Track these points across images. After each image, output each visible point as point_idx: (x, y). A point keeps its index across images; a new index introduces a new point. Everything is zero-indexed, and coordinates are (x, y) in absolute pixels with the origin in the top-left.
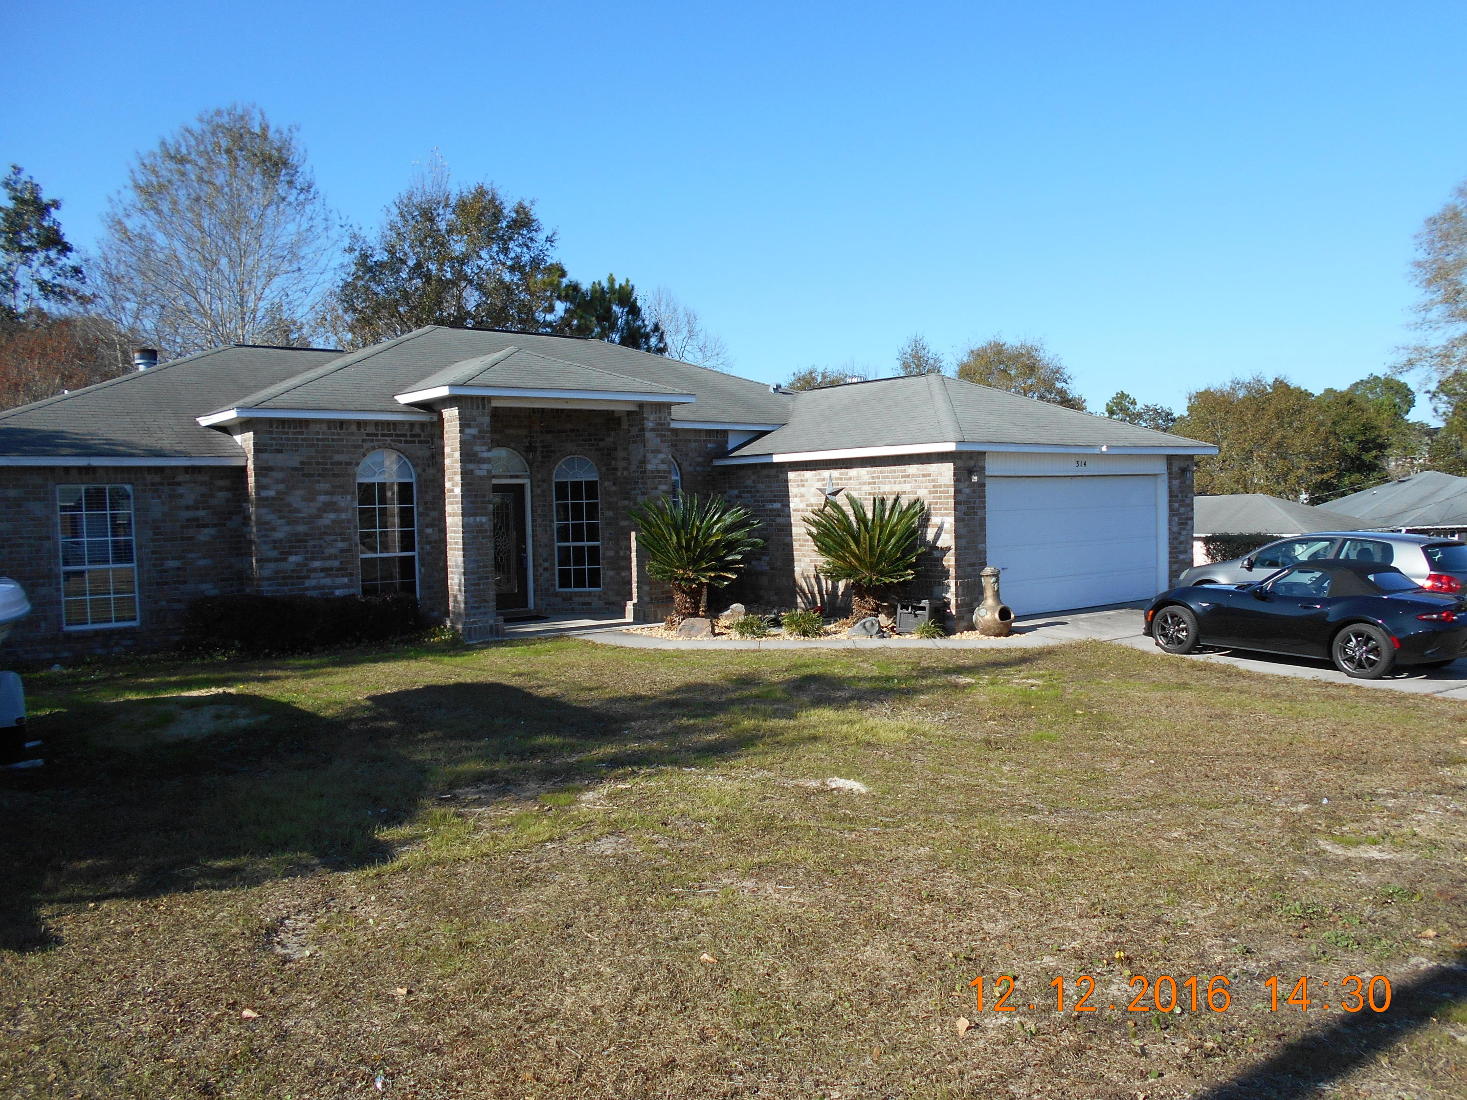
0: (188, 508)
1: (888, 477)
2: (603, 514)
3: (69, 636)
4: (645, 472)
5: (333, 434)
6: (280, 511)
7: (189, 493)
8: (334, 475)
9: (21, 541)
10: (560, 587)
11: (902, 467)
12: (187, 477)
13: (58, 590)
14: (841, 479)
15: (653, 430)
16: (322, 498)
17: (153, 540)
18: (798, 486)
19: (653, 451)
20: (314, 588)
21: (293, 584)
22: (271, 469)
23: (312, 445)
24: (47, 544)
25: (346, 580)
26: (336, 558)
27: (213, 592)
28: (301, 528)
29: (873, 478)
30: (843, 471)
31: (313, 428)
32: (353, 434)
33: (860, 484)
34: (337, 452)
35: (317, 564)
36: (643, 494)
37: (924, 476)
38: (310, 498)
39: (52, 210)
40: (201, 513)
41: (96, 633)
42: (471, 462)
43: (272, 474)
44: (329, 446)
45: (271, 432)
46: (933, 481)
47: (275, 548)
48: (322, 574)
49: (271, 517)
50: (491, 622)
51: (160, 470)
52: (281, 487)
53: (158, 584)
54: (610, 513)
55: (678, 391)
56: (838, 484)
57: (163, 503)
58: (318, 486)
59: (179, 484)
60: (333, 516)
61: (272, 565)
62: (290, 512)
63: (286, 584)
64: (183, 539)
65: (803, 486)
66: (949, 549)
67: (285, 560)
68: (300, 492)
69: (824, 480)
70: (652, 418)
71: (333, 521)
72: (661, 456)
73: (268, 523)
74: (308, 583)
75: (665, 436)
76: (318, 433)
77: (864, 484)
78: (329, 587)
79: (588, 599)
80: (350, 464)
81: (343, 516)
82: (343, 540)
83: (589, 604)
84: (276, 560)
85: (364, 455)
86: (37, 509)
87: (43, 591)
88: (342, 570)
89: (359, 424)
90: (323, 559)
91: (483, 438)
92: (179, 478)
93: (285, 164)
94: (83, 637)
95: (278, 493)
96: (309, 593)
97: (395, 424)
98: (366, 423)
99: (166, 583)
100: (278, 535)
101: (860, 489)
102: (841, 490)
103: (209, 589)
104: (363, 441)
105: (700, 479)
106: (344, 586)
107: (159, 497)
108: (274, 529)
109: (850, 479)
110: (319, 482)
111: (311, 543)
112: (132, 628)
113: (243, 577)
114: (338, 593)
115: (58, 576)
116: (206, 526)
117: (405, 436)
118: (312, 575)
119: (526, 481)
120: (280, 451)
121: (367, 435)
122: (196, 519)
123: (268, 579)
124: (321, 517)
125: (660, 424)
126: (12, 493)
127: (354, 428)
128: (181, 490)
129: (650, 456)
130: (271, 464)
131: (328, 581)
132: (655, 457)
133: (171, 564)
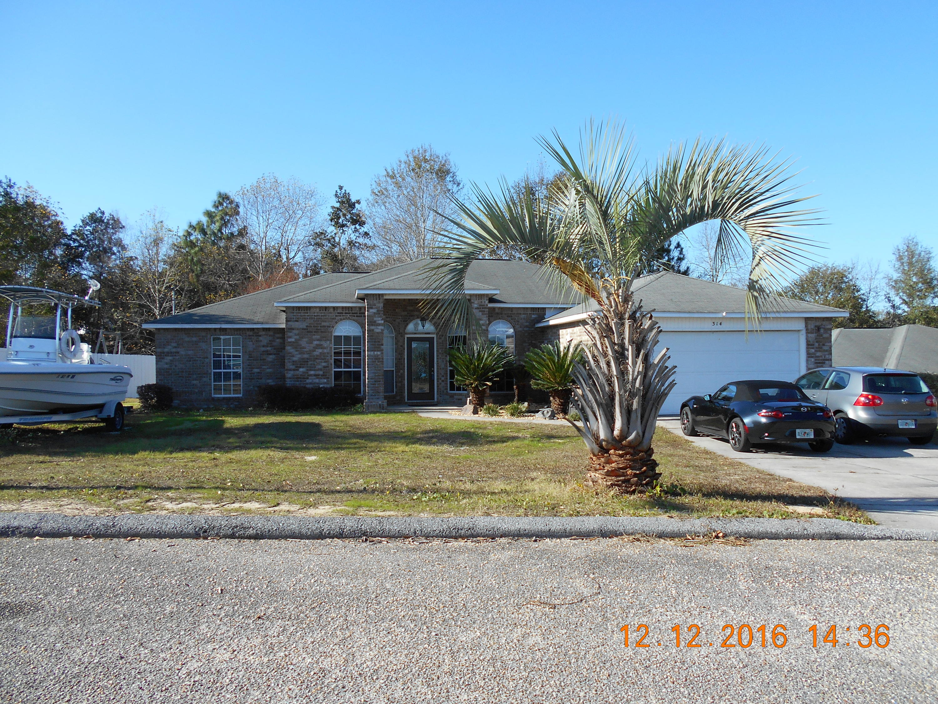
0: (263, 346)
3: (213, 399)
5: (322, 313)
6: (296, 348)
7: (264, 340)
8: (321, 332)
9: (197, 359)
10: (450, 390)
12: (264, 333)
13: (210, 379)
15: (476, 308)
16: (315, 342)
17: (248, 360)
20: (310, 383)
21: (301, 381)
22: (293, 329)
23: (312, 318)
24: (207, 360)
25: (325, 381)
26: (321, 370)
27: (272, 384)
28: (306, 356)
31: (312, 310)
32: (331, 313)
34: (324, 322)
35: (312, 372)
38: (310, 342)
39: (356, 205)
40: (269, 349)
41: (224, 398)
42: (372, 325)
43: (294, 331)
44: (320, 319)
45: (293, 313)
47: (293, 364)
48: (315, 377)
49: (291, 351)
50: (380, 402)
51: (253, 329)
52: (297, 337)
53: (250, 379)
55: (491, 287)
56: (571, 336)
57: (253, 344)
58: (314, 337)
59: (260, 336)
60: (320, 351)
61: (292, 372)
62: (301, 348)
63: (298, 381)
64: (261, 360)
67: (298, 370)
68: (306, 340)
70: (476, 302)
71: (321, 353)
73: (290, 353)
74: (308, 381)
75: (484, 311)
76: (315, 313)
78: (317, 383)
80: (330, 327)
81: (325, 351)
82: (325, 362)
84: (294, 370)
85: (336, 323)
86: (203, 345)
87: (204, 379)
88: (324, 376)
89: (334, 308)
90: (315, 370)
91: (379, 314)
92: (261, 333)
93: (448, 172)
94: (219, 399)
95: (296, 340)
96: (308, 386)
97: (352, 308)
98: (337, 307)
99: (253, 379)
100: (295, 359)
103: (271, 382)
104: (336, 316)
105: (526, 334)
106: (325, 383)
107: (252, 341)
108: (293, 356)
109: (574, 333)
110: (314, 335)
111: (310, 363)
112: (239, 397)
113: (283, 377)
114: (321, 386)
115: (211, 374)
116: (270, 354)
117: (357, 313)
118: (310, 377)
119: (434, 336)
120: (297, 321)
121: (338, 313)
122: (267, 351)
123: (290, 378)
124: (315, 351)
125: (482, 305)
126: (194, 339)
127: (332, 310)
128: (261, 338)
130: (293, 327)
131: (317, 381)
133: (256, 370)
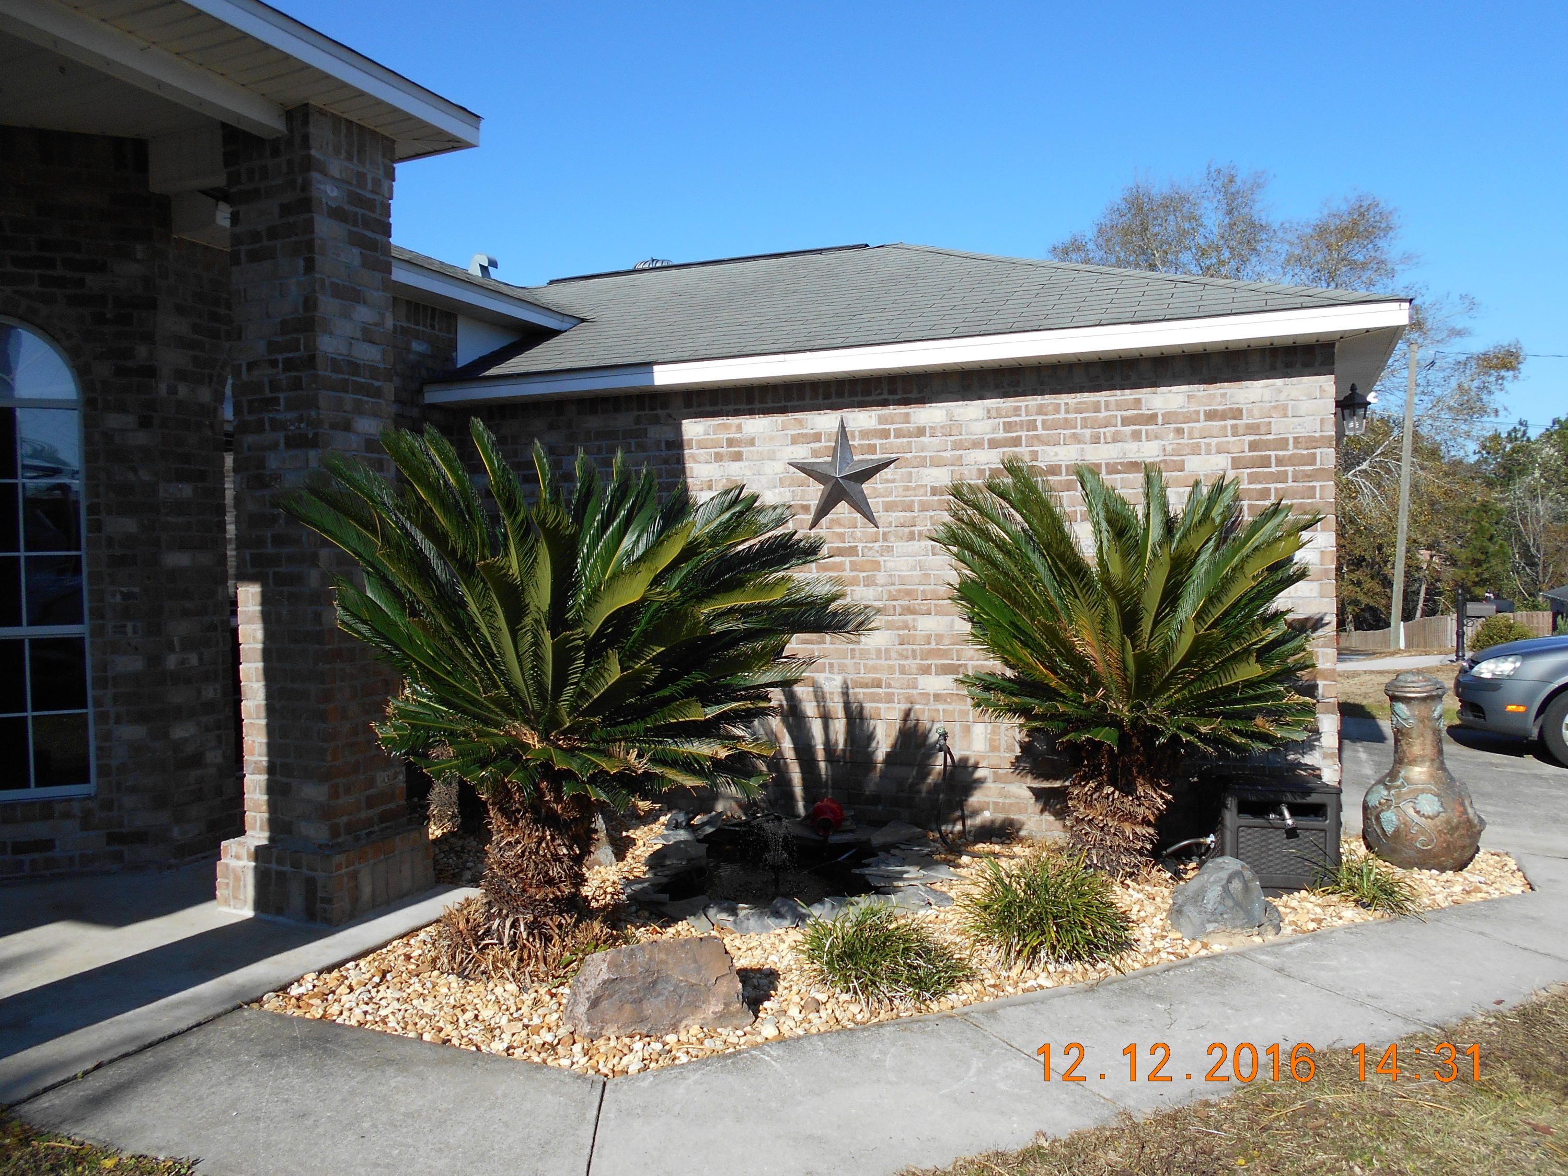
1: (1067, 424)
2: (96, 526)
4: (311, 361)
11: (1128, 395)
14: (885, 434)
18: (719, 457)
19: (338, 292)
29: (1008, 427)
30: (891, 410)
33: (957, 446)
36: (298, 442)
37: (1211, 416)
46: (1252, 429)
54: (130, 525)
56: (872, 449)
65: (738, 457)
66: (1317, 624)
69: (817, 437)
72: (363, 314)
77: (977, 445)
79: (39, 830)
83: (48, 845)
101: (958, 461)
102: (887, 464)
109: (921, 432)
129: (328, 305)
132: (347, 316)
